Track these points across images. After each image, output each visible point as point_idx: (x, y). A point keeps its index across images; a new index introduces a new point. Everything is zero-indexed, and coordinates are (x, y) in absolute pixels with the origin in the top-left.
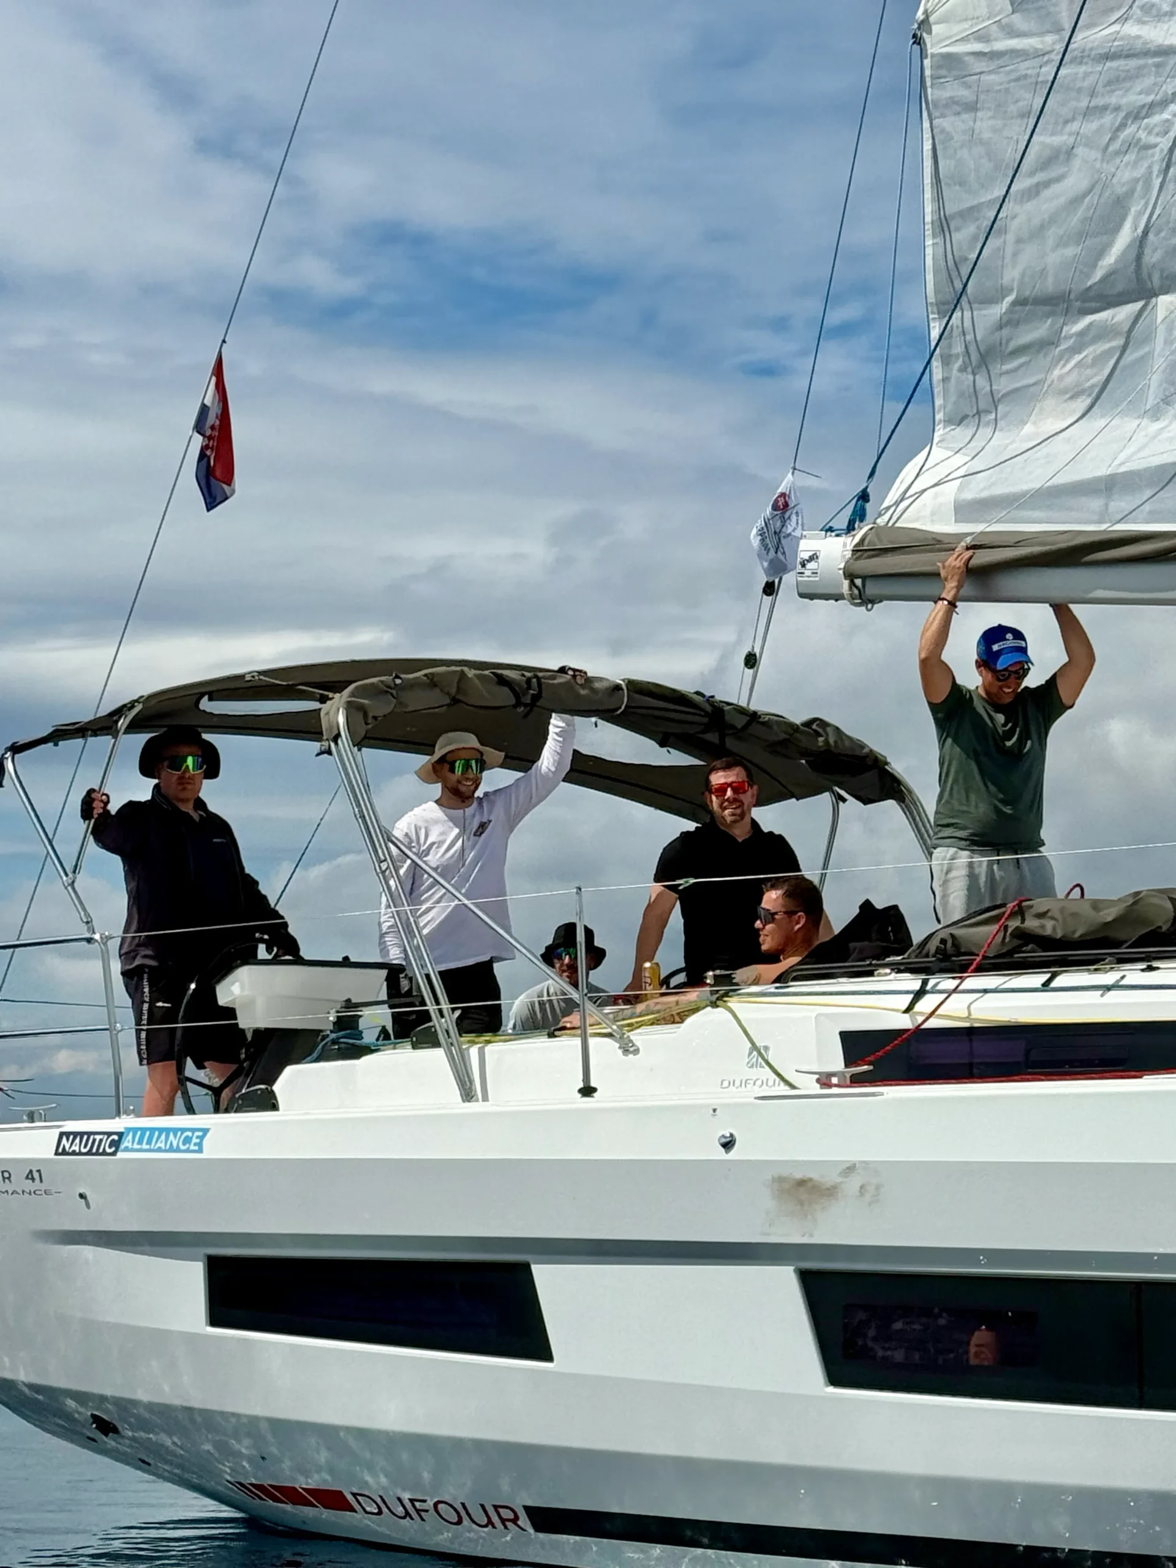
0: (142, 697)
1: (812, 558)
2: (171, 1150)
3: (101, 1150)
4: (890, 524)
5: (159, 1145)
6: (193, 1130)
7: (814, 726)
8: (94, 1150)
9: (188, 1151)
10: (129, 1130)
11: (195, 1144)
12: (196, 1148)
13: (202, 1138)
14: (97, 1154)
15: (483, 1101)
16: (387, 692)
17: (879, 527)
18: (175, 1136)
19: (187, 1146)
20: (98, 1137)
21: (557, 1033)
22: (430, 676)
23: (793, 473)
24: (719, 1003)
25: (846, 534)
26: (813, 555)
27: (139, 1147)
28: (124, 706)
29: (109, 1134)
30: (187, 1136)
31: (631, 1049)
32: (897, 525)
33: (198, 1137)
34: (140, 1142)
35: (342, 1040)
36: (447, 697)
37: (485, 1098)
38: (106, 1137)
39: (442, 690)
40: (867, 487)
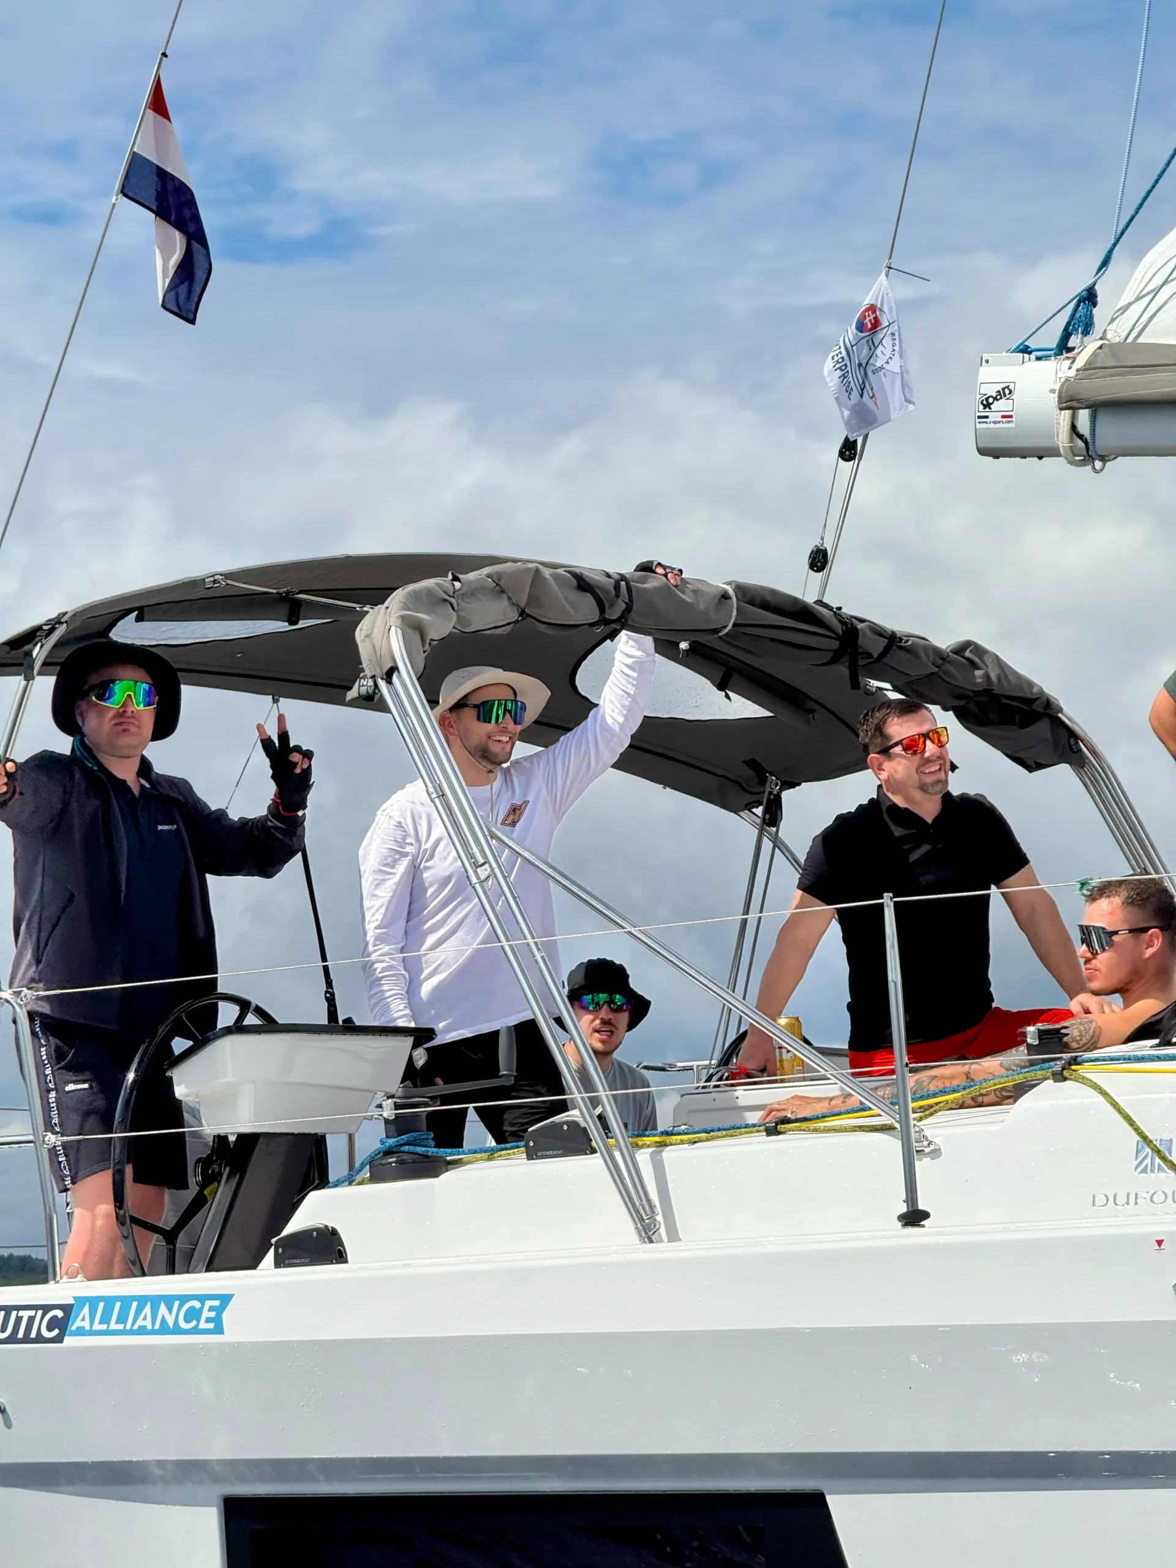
0: (65, 614)
1: (1001, 395)
2: (164, 1330)
3: (33, 1335)
4: (1129, 340)
5: (140, 1322)
6: (202, 1298)
7: (967, 654)
8: (20, 1335)
9: (195, 1331)
10: (81, 1301)
11: (208, 1320)
12: (211, 1326)
13: (220, 1310)
14: (26, 1340)
15: (669, 1241)
16: (446, 600)
17: (1112, 346)
18: (170, 1309)
19: (194, 1323)
20: (26, 1314)
21: (780, 1127)
22: (495, 578)
23: (887, 276)
24: (1066, 1073)
25: (1056, 355)
26: (1003, 389)
27: (104, 1327)
28: (39, 628)
29: (46, 1309)
30: (193, 1307)
31: (927, 1150)
32: (1140, 340)
33: (211, 1309)
34: (105, 1319)
35: (406, 1148)
36: (515, 609)
37: (673, 1236)
38: (40, 1312)
39: (509, 598)
40: (1095, 284)
